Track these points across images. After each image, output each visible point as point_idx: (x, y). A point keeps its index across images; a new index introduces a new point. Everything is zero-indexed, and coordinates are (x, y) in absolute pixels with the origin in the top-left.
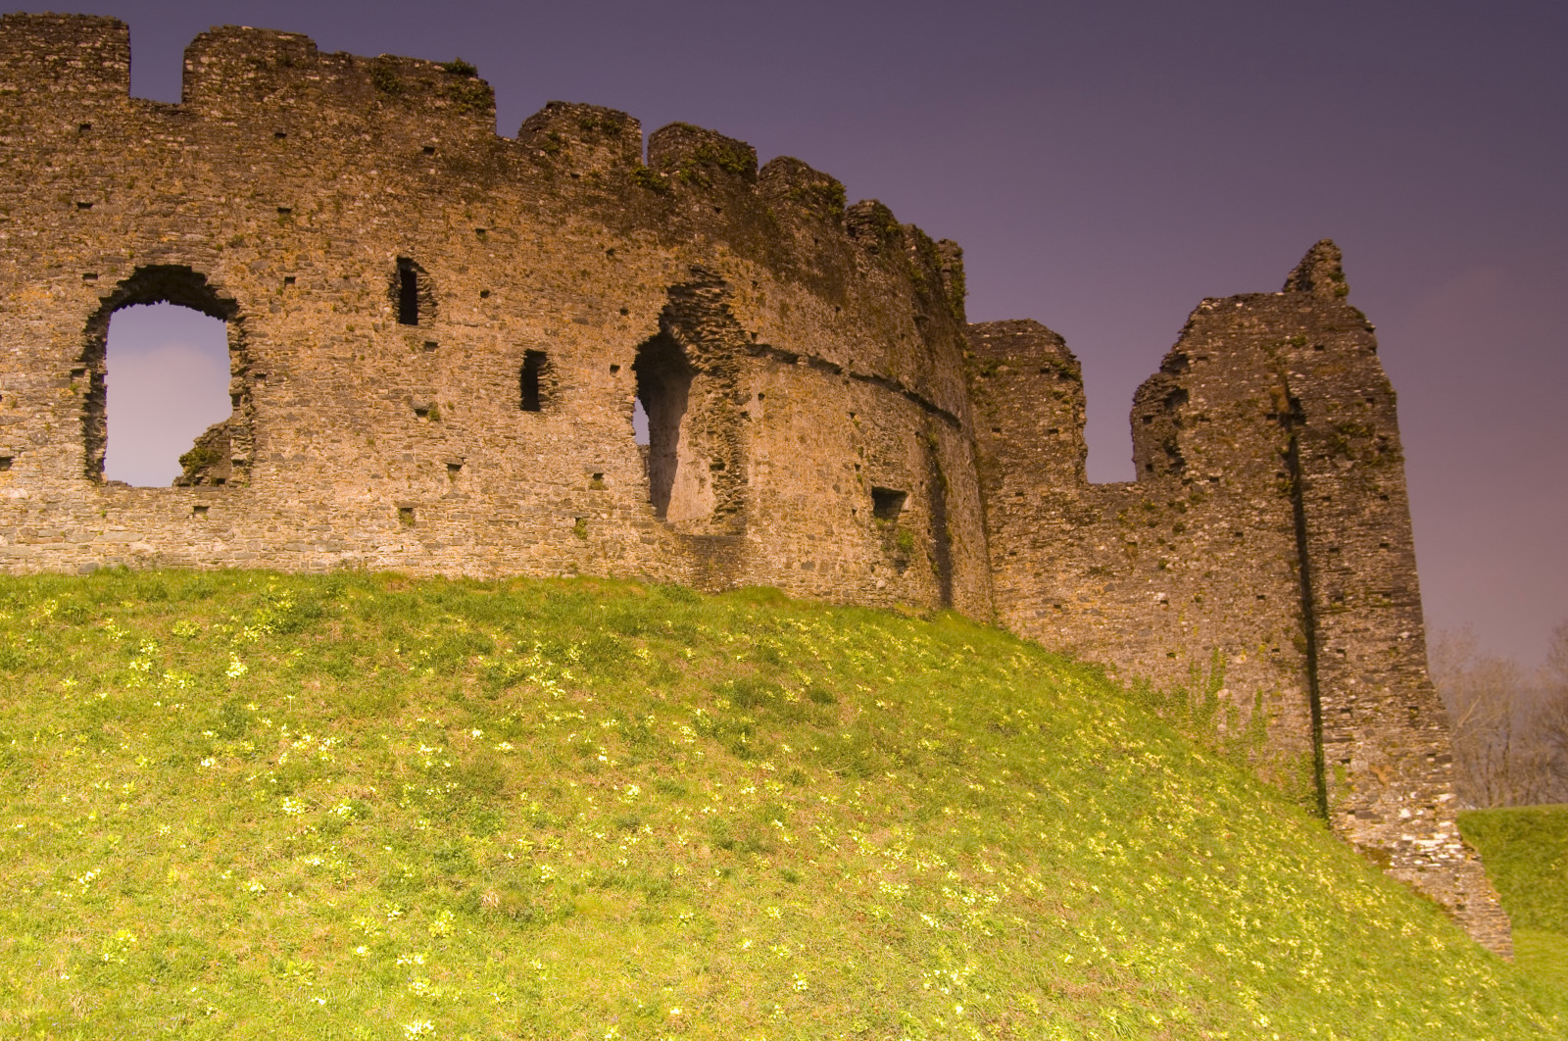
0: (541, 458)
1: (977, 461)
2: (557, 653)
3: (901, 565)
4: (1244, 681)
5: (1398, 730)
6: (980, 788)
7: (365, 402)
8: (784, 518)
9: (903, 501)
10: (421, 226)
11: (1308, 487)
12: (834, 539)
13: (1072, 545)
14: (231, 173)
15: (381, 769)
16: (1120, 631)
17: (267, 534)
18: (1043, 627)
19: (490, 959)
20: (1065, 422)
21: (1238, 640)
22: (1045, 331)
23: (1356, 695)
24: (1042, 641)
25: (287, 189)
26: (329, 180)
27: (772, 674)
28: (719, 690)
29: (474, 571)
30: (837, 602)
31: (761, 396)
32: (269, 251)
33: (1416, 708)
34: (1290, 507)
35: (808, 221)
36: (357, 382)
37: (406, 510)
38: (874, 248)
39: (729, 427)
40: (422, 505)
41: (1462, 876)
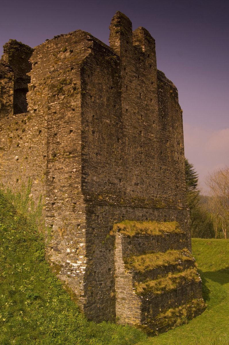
4: (37, 191)
5: (69, 213)
23: (57, 197)
41: (83, 282)
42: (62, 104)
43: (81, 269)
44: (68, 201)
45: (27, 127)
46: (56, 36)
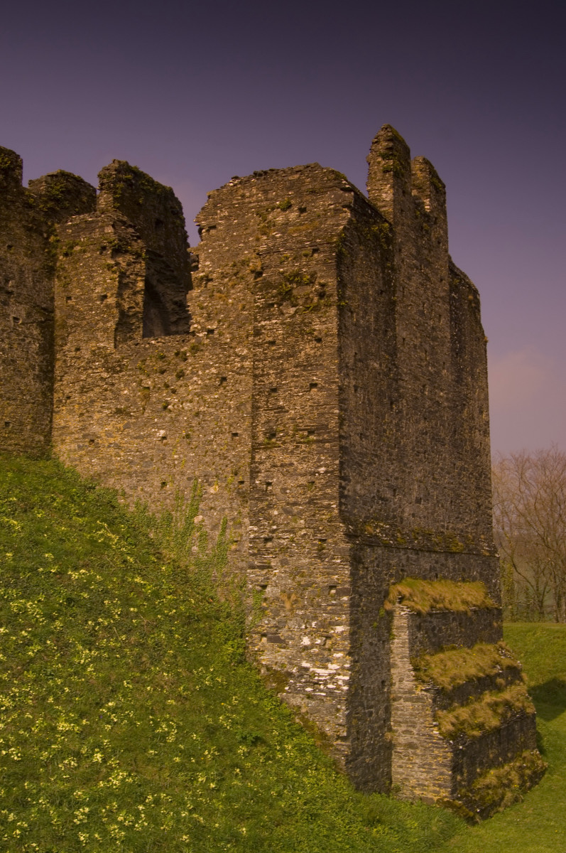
4: (215, 509)
5: (307, 560)
11: (258, 333)
13: (106, 390)
16: (131, 462)
18: (81, 457)
20: (111, 289)
21: (214, 473)
23: (278, 525)
24: (79, 469)
33: (324, 541)
41: (343, 708)
42: (289, 324)
43: (337, 680)
44: (305, 534)
45: (190, 368)
46: (259, 170)
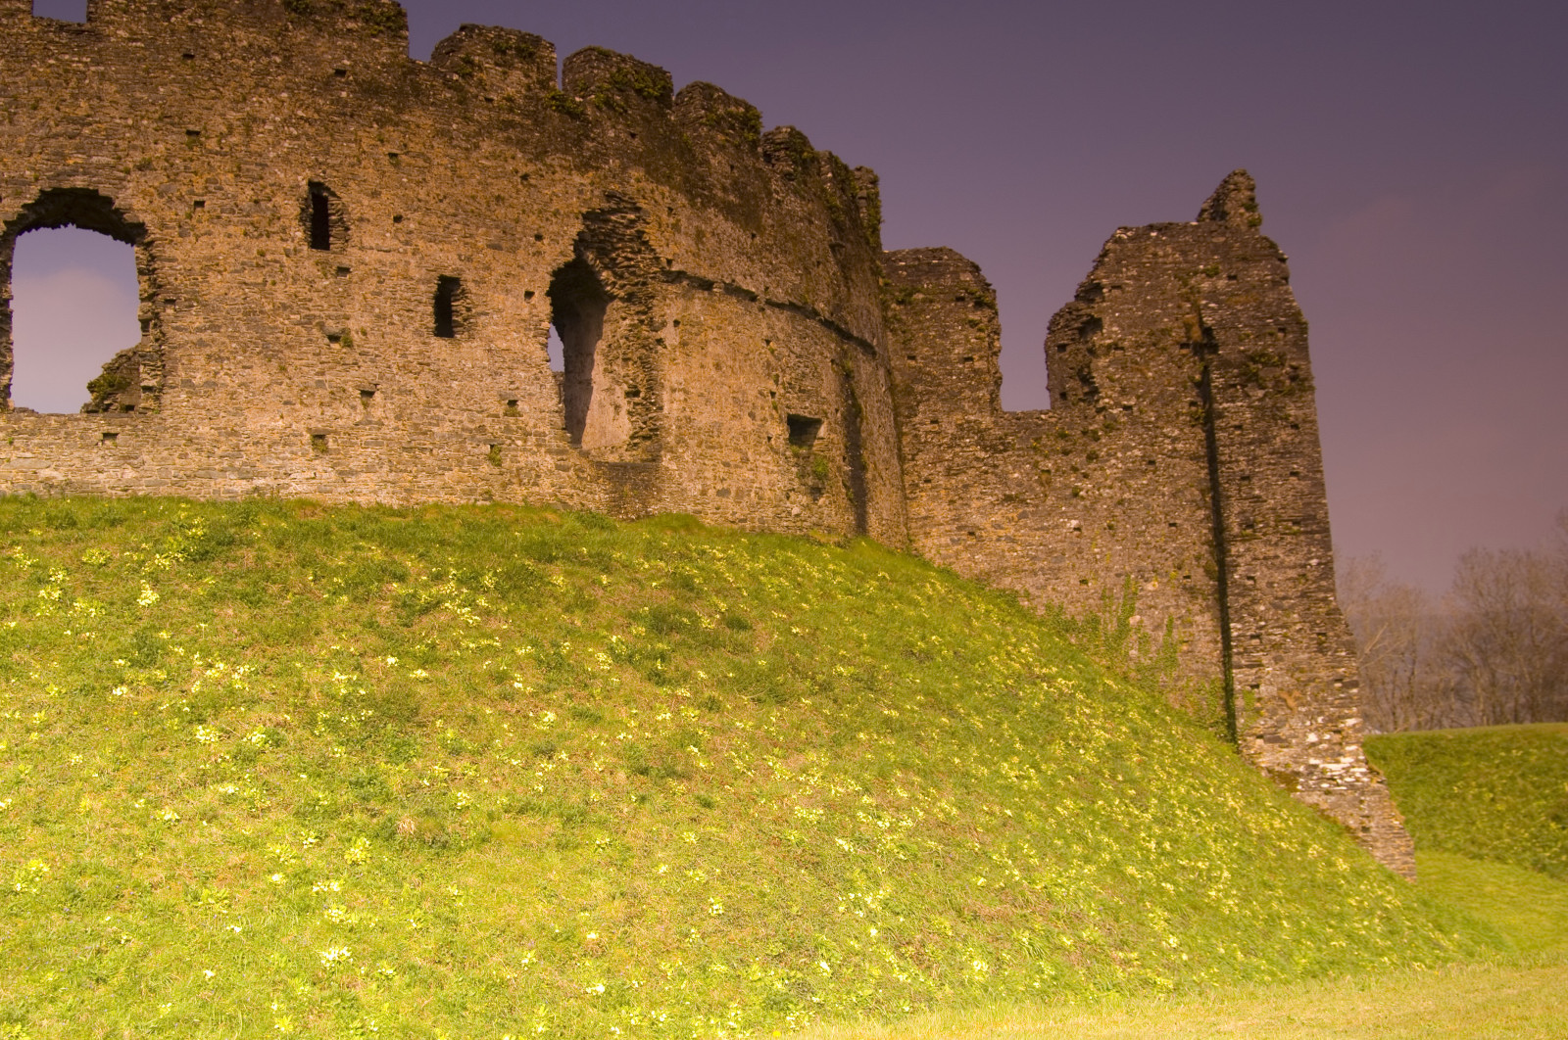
0: (455, 384)
1: (892, 389)
2: (471, 581)
3: (816, 492)
4: (1156, 608)
5: (1306, 655)
6: (894, 713)
7: (276, 327)
8: (699, 445)
9: (818, 429)
10: (332, 150)
11: (1221, 416)
12: (749, 466)
13: (986, 472)
14: (138, 95)
15: (296, 696)
16: (1034, 558)
17: (178, 461)
18: (957, 554)
19: (406, 886)
20: (979, 350)
21: (1150, 567)
22: (961, 259)
23: (1266, 621)
24: (956, 568)
25: (196, 111)
26: (238, 102)
27: (688, 600)
28: (635, 617)
29: (386, 498)
30: (753, 529)
31: (676, 323)
32: (177, 174)
33: (1324, 634)
34: (1202, 435)
35: (724, 147)
36: (268, 307)
37: (319, 437)
38: (790, 174)
39: (645, 354)
40: (335, 432)
41: (1368, 798)
42: (1256, 408)
43: (1355, 773)
44: (1300, 629)
45: (1105, 450)
